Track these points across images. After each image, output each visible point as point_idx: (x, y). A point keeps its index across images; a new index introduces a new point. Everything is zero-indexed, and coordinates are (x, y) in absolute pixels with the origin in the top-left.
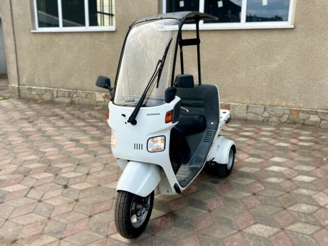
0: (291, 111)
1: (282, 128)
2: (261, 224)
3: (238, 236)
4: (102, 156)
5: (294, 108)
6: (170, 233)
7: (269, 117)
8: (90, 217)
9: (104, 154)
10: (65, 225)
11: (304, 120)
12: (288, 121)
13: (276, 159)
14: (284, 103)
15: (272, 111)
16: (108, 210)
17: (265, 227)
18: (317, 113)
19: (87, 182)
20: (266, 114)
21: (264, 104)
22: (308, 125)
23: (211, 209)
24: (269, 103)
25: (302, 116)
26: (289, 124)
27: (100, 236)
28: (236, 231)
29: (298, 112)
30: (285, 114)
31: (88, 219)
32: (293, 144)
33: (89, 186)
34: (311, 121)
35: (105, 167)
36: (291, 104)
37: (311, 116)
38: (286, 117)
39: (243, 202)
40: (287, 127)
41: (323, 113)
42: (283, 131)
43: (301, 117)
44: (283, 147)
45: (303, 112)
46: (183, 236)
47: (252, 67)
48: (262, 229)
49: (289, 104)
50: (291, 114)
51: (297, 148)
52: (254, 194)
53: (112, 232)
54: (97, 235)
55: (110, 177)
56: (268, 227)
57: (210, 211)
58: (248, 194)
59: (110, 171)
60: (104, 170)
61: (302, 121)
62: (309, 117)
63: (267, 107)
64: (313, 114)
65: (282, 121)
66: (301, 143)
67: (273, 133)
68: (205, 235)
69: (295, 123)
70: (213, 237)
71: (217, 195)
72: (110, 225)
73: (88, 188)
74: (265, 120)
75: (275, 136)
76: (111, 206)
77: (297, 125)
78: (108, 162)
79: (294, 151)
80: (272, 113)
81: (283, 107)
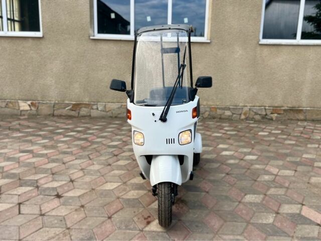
0: (211, 108)
1: (207, 123)
2: (249, 194)
3: (241, 206)
4: (71, 163)
5: (213, 106)
6: (191, 215)
8: (110, 218)
9: (71, 161)
10: (91, 231)
11: (221, 115)
12: (209, 117)
13: (221, 146)
14: (205, 103)
16: (122, 209)
17: (254, 196)
18: (229, 109)
19: (78, 188)
22: (224, 119)
23: (207, 190)
25: (219, 112)
26: (210, 119)
27: (133, 231)
28: (237, 203)
29: (216, 109)
30: (206, 111)
31: (109, 220)
32: (224, 134)
33: (83, 192)
34: (226, 115)
35: (84, 172)
36: (210, 103)
37: (226, 111)
38: (207, 113)
39: (224, 181)
40: (210, 121)
41: (234, 108)
42: (209, 125)
43: (218, 113)
44: (218, 136)
45: (219, 109)
46: (203, 215)
48: (252, 197)
49: (209, 103)
50: (211, 111)
51: (229, 137)
52: (228, 174)
53: (143, 226)
54: (131, 231)
55: (98, 180)
56: (256, 195)
57: (207, 192)
58: (223, 175)
59: (92, 175)
60: (85, 175)
61: (219, 116)
62: (224, 113)
64: (227, 110)
65: (205, 117)
66: (228, 133)
67: (203, 127)
68: (218, 211)
69: (214, 118)
70: (225, 211)
71: (202, 179)
72: (135, 221)
73: (84, 194)
75: (207, 129)
76: (121, 205)
77: (216, 120)
78: (83, 167)
79: (229, 139)
81: (204, 106)
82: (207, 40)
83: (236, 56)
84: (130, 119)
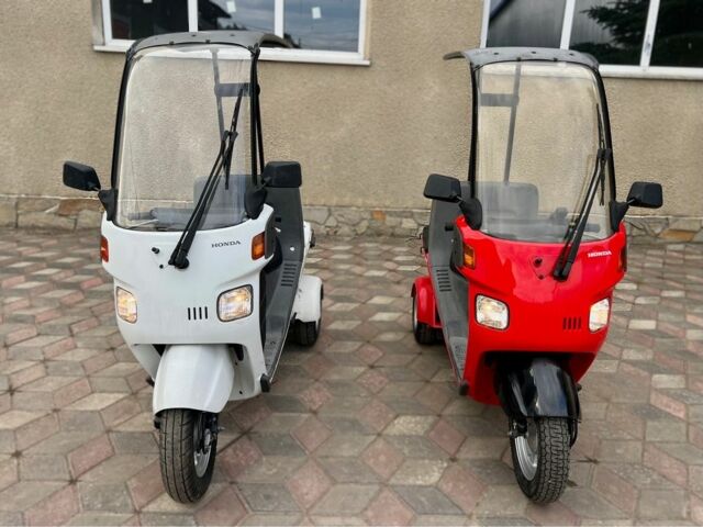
0: (372, 213)
1: (361, 245)
2: (406, 414)
3: (380, 445)
4: (24, 344)
5: (377, 209)
6: (263, 469)
7: (337, 226)
8: (73, 482)
9: (27, 339)
10: (20, 516)
11: (393, 227)
12: (369, 232)
13: (378, 300)
14: (360, 201)
15: (342, 216)
16: (108, 458)
17: (413, 420)
18: (412, 215)
19: (21, 409)
20: (332, 222)
21: (328, 204)
22: (399, 236)
23: (314, 408)
24: (334, 201)
25: (390, 221)
26: (371, 235)
27: (119, 515)
28: (373, 437)
29: (384, 214)
30: (363, 219)
31: (70, 489)
32: (390, 271)
33: (30, 416)
34: (404, 229)
35: (47, 367)
36: (371, 201)
37: (404, 220)
38: (364, 224)
39: (360, 384)
40: (371, 242)
41: (422, 213)
42: (366, 249)
43: (388, 224)
44: (378, 277)
45: (390, 214)
46: (290, 469)
47: (302, 136)
48: (410, 423)
49: (368, 202)
50: (372, 219)
51: (400, 277)
52: (372, 367)
53: (143, 501)
54: (112, 514)
55: (73, 387)
56: (418, 418)
57: (315, 413)
58: (362, 369)
59: (64, 374)
60: (48, 374)
61: (391, 230)
62: (401, 223)
63: (333, 209)
64: (406, 217)
65: (359, 232)
66: (401, 268)
67: (351, 256)
68: (327, 457)
69: (379, 235)
70: (342, 457)
71: (312, 380)
72: (131, 487)
73: (32, 422)
74: (331, 233)
75: (358, 259)
76: (109, 448)
77: (382, 238)
78: (49, 356)
79: (398, 283)
80: (343, 219)
81: (359, 207)
82: (365, 59)
83: (427, 99)
84: (107, 260)
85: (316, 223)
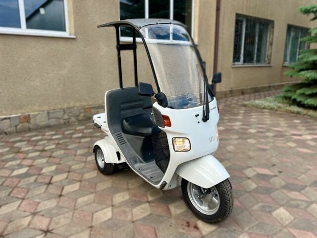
0: (85, 109)
5: (87, 107)
7: (69, 118)
12: (85, 118)
14: (78, 104)
15: (71, 113)
18: (102, 107)
20: (66, 117)
21: (63, 108)
24: (66, 106)
25: (93, 111)
26: (85, 120)
29: (90, 108)
30: (81, 113)
36: (84, 103)
37: (100, 110)
38: (82, 115)
45: (93, 108)
47: (45, 74)
49: (82, 104)
50: (85, 112)
63: (66, 110)
64: (100, 108)
65: (80, 119)
69: (89, 119)
74: (66, 122)
81: (78, 107)
84: (170, 125)
85: (58, 118)
